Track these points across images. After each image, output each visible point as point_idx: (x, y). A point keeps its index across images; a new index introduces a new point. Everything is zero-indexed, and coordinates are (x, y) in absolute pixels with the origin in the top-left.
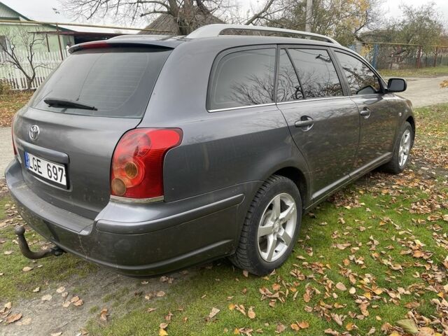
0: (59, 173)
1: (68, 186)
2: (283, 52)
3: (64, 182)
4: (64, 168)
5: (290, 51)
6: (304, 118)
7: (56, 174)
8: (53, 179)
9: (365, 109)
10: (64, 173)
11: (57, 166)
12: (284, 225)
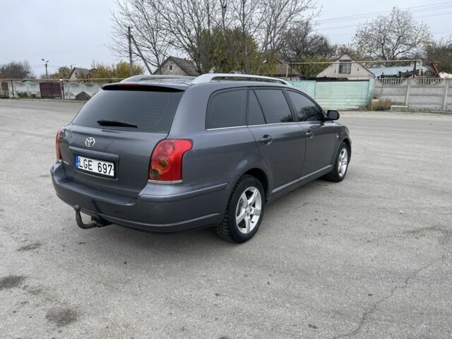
0: (108, 169)
1: (115, 177)
2: (251, 92)
3: (112, 174)
4: (113, 165)
5: (256, 91)
6: (266, 136)
7: (106, 169)
8: (102, 173)
9: (309, 131)
10: (113, 168)
11: (107, 164)
12: (254, 206)
